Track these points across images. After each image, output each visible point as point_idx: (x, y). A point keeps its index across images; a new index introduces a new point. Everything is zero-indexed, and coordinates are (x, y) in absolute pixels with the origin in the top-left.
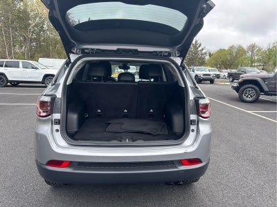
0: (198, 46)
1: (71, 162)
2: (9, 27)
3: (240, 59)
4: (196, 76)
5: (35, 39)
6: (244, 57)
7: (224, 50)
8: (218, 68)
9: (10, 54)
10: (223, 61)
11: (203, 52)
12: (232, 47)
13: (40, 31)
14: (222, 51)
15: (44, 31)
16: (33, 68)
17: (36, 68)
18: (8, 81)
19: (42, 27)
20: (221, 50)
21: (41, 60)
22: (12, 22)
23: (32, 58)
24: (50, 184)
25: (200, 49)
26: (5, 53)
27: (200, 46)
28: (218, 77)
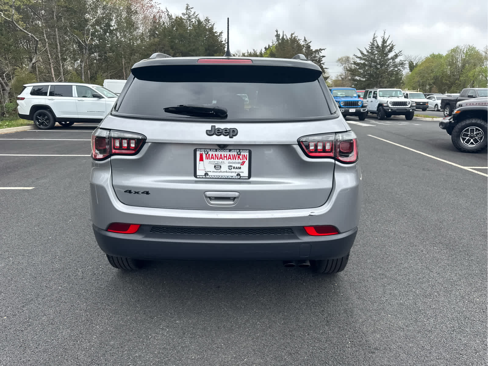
0: (387, 50)
1: (141, 225)
2: (53, 27)
3: (470, 74)
4: (380, 105)
5: (97, 46)
6: (478, 69)
7: (440, 56)
8: (424, 91)
9: (58, 74)
10: (436, 78)
11: (397, 60)
12: (455, 51)
13: (105, 32)
14: (435, 58)
15: (111, 32)
16: (94, 96)
17: (100, 97)
18: (56, 119)
19: (108, 25)
20: (434, 56)
21: (107, 82)
22: (59, 18)
23: (93, 80)
24: (117, 267)
25: (391, 55)
26: (50, 72)
27: (391, 50)
28: (423, 107)
